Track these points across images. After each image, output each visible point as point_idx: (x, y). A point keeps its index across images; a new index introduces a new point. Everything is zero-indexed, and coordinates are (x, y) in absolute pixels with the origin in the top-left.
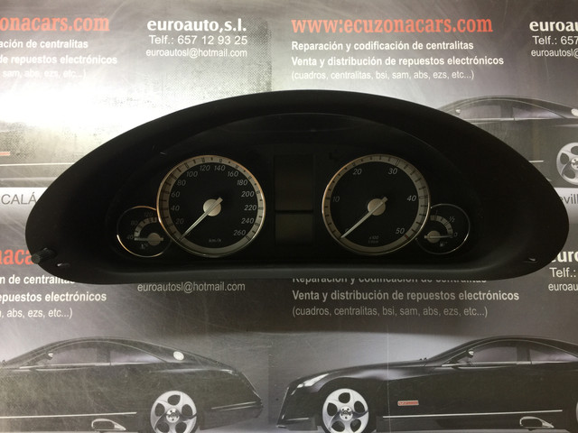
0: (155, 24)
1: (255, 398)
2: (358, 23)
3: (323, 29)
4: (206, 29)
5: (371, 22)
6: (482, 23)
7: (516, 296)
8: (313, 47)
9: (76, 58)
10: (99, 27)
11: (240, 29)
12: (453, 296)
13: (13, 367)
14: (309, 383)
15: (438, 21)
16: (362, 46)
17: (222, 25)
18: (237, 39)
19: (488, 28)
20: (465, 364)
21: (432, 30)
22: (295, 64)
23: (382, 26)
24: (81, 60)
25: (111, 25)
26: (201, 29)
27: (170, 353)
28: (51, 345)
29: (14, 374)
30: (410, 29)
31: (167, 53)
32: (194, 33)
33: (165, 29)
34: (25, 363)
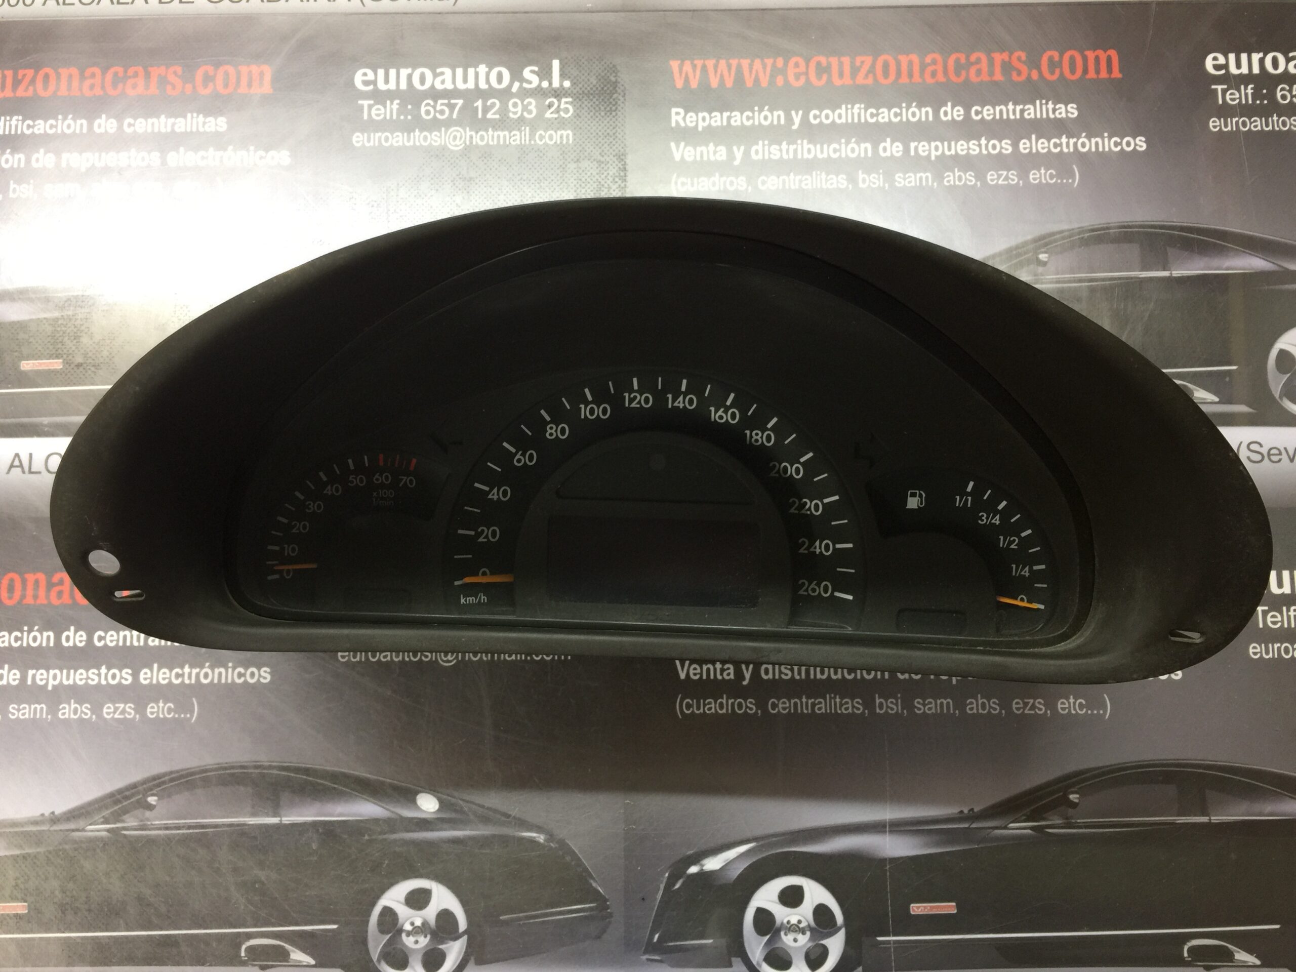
1: (596, 896)
3: (739, 79)
5: (846, 60)
6: (1097, 58)
9: (202, 153)
10: (250, 85)
13: (72, 826)
14: (712, 864)
15: (998, 57)
16: (828, 116)
17: (516, 75)
20: (1059, 821)
21: (986, 78)
24: (212, 156)
25: (275, 80)
27: (409, 796)
28: (154, 778)
29: (75, 842)
31: (398, 139)
34: (97, 817)
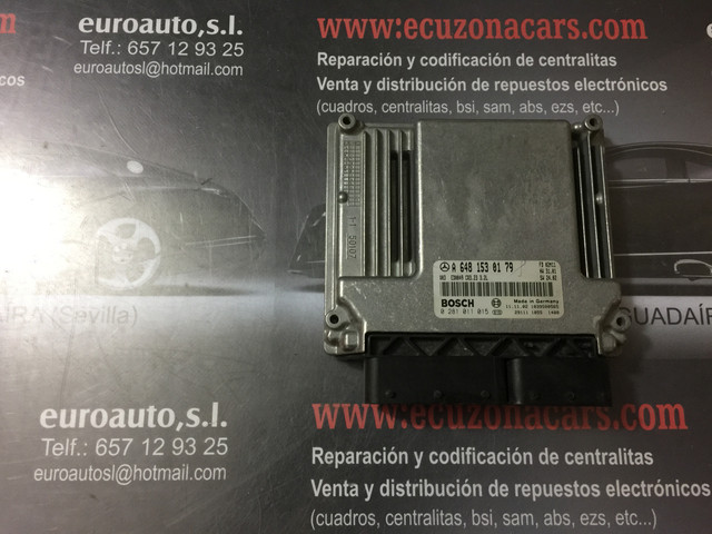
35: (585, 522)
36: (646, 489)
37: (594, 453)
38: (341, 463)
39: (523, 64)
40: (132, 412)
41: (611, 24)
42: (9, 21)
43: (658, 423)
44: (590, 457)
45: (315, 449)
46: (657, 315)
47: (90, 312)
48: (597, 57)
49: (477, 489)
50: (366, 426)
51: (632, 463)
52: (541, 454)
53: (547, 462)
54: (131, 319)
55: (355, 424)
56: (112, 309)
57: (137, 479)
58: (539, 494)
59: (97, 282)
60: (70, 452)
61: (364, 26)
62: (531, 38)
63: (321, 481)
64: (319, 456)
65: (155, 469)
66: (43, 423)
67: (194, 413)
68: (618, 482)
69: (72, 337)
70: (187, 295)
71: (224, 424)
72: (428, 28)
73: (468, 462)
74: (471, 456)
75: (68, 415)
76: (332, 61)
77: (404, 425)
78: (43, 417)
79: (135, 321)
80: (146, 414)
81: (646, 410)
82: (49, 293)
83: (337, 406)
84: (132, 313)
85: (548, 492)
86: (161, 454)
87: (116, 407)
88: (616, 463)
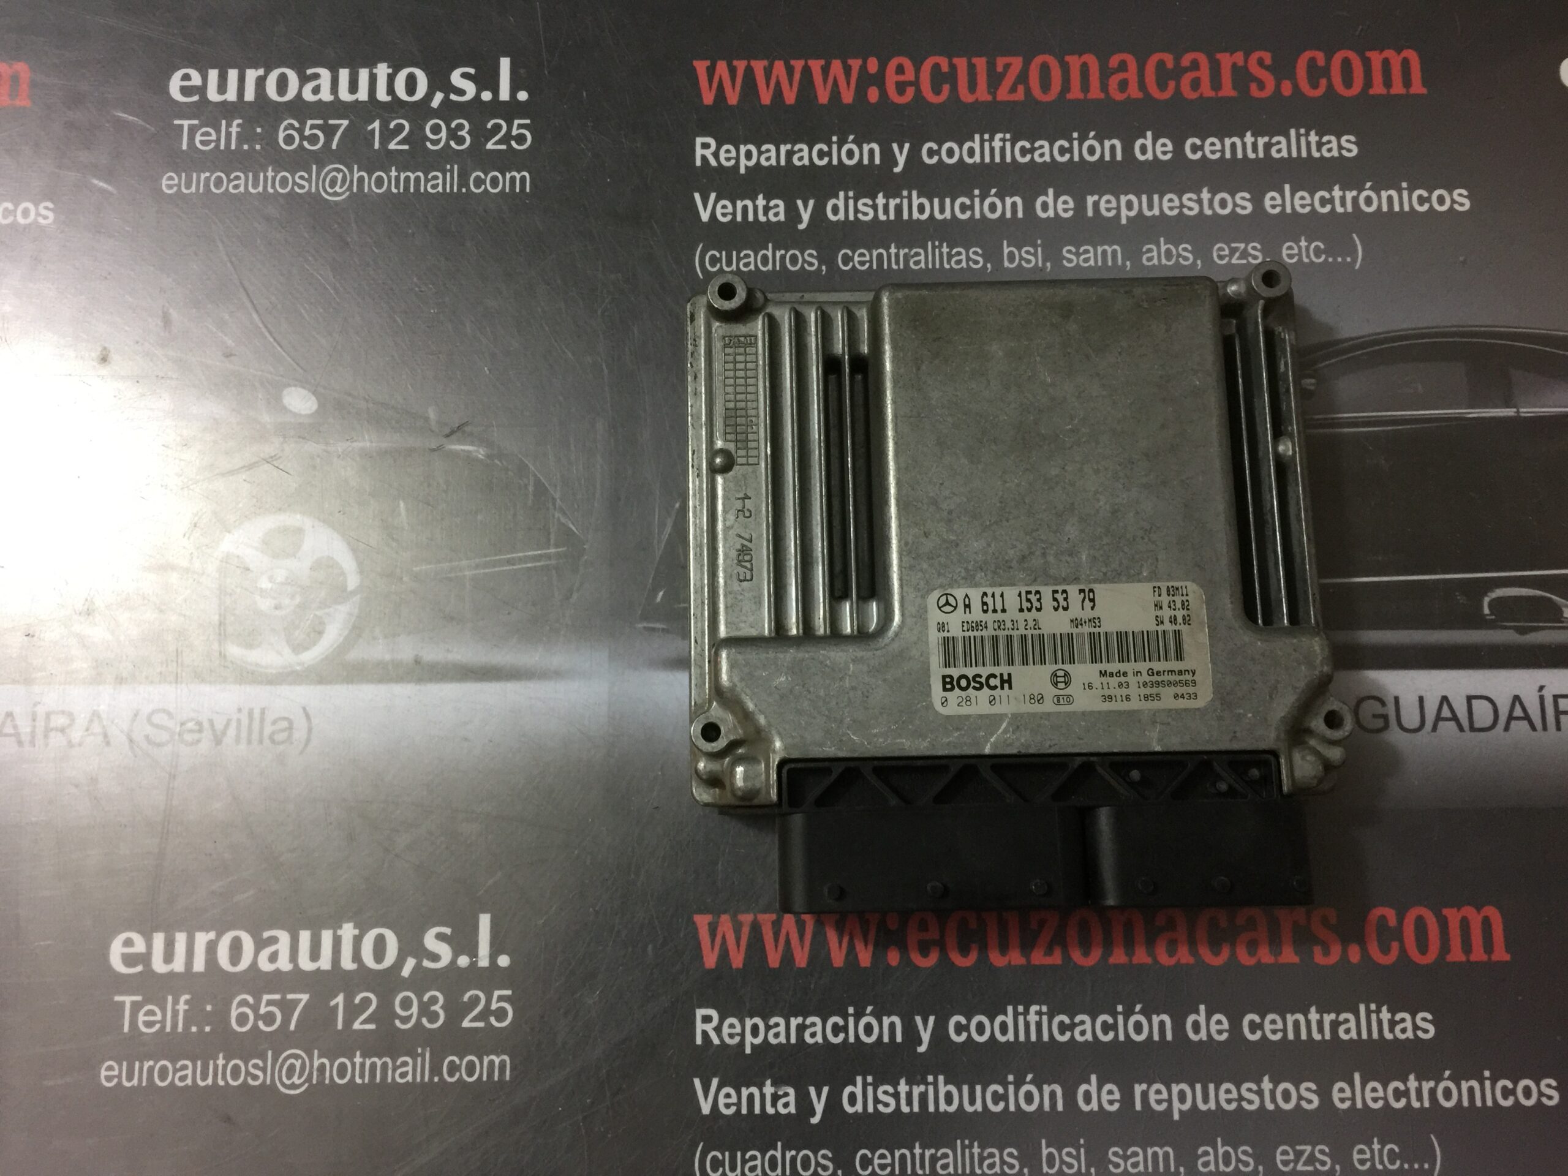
0: (196, 79)
2: (936, 67)
4: (382, 95)
7: (1549, 1092)
8: (771, 155)
11: (504, 95)
12: (1308, 1096)
18: (497, 128)
19: (1407, 82)
22: (705, 217)
23: (1023, 78)
26: (363, 95)
30: (1123, 85)
32: (337, 108)
33: (231, 95)
35: (1285, 1163)
36: (1419, 1091)
37: (1306, 1015)
38: (758, 1041)
39: (1149, 156)
40: (305, 937)
41: (1346, 63)
42: (15, 79)
43: (1445, 947)
44: (1296, 1024)
45: (700, 1013)
46: (1446, 712)
47: (211, 722)
48: (1313, 138)
49: (1053, 1095)
50: (812, 960)
51: (1388, 1036)
52: (1191, 1019)
53: (1203, 1035)
54: (300, 734)
55: (788, 958)
56: (257, 714)
57: (321, 1081)
58: (1187, 1106)
59: (222, 656)
60: (175, 1025)
61: (797, 76)
62: (1167, 95)
63: (715, 1082)
64: (709, 1027)
65: (358, 1060)
66: (116, 963)
67: (440, 937)
68: (1357, 1077)
69: (173, 777)
70: (420, 680)
71: (504, 961)
72: (939, 78)
73: (1033, 1038)
74: (1039, 1025)
75: (170, 945)
76: (727, 156)
77: (893, 957)
78: (116, 951)
79: (308, 740)
80: (337, 942)
81: (1420, 922)
82: (120, 680)
83: (747, 918)
84: (301, 724)
85: (1206, 1100)
86: (372, 1027)
87: (271, 928)
88: (1354, 1035)
